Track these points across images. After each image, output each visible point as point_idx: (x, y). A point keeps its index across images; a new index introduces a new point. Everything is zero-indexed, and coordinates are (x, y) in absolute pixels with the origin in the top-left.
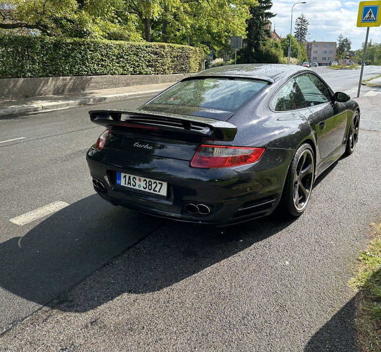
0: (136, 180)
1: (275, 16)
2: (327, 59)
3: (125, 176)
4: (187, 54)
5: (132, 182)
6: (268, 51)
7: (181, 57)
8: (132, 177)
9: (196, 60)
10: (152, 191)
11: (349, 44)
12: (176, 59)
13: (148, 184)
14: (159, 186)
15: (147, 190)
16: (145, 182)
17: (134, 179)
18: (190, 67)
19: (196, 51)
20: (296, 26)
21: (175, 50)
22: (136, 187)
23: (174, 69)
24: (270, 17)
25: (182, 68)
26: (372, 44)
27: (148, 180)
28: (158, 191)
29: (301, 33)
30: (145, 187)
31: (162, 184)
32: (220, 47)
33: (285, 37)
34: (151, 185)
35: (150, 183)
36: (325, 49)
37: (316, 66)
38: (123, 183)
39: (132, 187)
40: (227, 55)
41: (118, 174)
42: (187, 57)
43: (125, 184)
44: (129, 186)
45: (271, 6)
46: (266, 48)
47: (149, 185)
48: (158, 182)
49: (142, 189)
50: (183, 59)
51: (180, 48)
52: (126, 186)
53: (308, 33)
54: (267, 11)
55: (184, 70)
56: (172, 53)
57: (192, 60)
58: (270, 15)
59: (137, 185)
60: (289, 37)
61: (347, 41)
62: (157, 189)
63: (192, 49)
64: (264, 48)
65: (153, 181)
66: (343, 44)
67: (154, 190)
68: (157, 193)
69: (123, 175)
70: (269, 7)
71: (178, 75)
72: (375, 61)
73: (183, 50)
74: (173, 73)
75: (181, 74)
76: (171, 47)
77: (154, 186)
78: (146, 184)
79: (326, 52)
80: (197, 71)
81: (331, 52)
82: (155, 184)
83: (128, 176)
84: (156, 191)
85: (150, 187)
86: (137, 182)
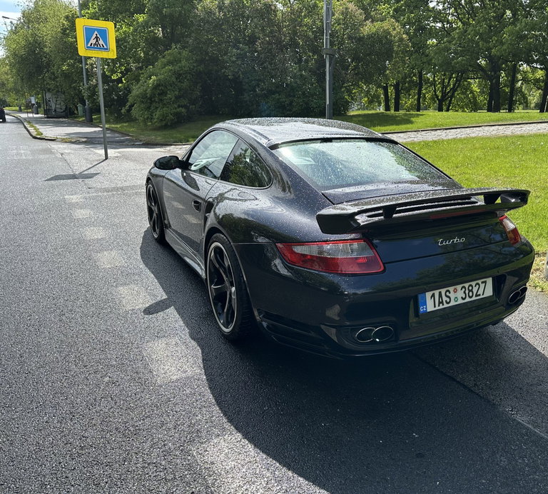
0: (450, 292)
3: (433, 295)
5: (445, 299)
8: (443, 291)
10: (474, 298)
13: (467, 292)
14: (482, 286)
15: (468, 300)
16: (464, 290)
17: (448, 294)
22: (453, 303)
27: (466, 285)
28: (482, 294)
30: (464, 296)
31: (485, 282)
34: (472, 291)
35: (470, 288)
38: (430, 307)
39: (446, 305)
41: (420, 297)
43: (435, 307)
44: (441, 307)
47: (469, 291)
48: (480, 282)
49: (460, 301)
52: (437, 308)
59: (452, 299)
62: (480, 292)
65: (474, 283)
67: (476, 296)
69: (429, 295)
77: (475, 290)
78: (465, 292)
82: (477, 286)
83: (437, 293)
84: (480, 295)
85: (471, 294)
86: (452, 295)
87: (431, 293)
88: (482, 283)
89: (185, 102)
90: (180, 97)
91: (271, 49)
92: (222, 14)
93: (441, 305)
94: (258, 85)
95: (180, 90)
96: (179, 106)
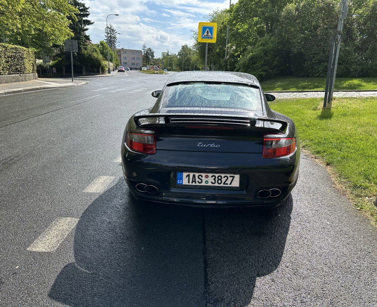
0: (202, 177)
1: (92, 23)
2: (136, 64)
3: (188, 176)
4: (20, 54)
5: (197, 180)
6: (90, 55)
7: (15, 57)
8: (197, 175)
9: (30, 60)
10: (222, 185)
11: (153, 53)
12: (10, 59)
13: (217, 179)
14: (230, 179)
15: (216, 184)
16: (214, 177)
17: (200, 177)
18: (25, 68)
19: (29, 52)
20: (106, 34)
21: (9, 50)
22: (203, 184)
23: (8, 70)
24: (88, 25)
25: (17, 68)
26: (170, 54)
27: (217, 175)
28: (229, 184)
29: (111, 40)
30: (214, 182)
31: (234, 177)
32: (38, 48)
33: (99, 43)
34: (221, 180)
35: (220, 178)
36: (133, 56)
37: (128, 70)
38: (185, 182)
39: (197, 184)
40: (46, 57)
41: (179, 174)
42: (21, 57)
43: (189, 182)
44: (194, 184)
45: (89, 14)
46: (88, 53)
47: (219, 179)
48: (228, 175)
49: (210, 184)
50: (17, 60)
51: (13, 49)
52: (190, 184)
53: (117, 41)
54: (84, 19)
55: (19, 71)
56: (7, 53)
57: (26, 61)
58: (88, 23)
59: (204, 181)
60: (102, 44)
61: (150, 50)
62: (228, 182)
63: (25, 50)
64: (86, 52)
65: (223, 175)
66: (147, 52)
67: (224, 184)
68: (229, 185)
69: (185, 174)
70: (87, 15)
71: (14, 75)
72: (174, 68)
73: (17, 51)
74: (9, 74)
75: (17, 75)
76: (4, 47)
77: (224, 180)
78: (215, 179)
79: (134, 58)
80: (31, 72)
81: (139, 59)
82: (226, 178)
83: (191, 175)
84: (227, 184)
85: (220, 182)
86: (204, 179)
87: (187, 174)
88: (230, 176)
89: (266, 68)
90: (264, 65)
91: (327, 33)
92: (297, 12)
93: (194, 183)
94: (314, 57)
95: (265, 61)
96: (262, 71)
